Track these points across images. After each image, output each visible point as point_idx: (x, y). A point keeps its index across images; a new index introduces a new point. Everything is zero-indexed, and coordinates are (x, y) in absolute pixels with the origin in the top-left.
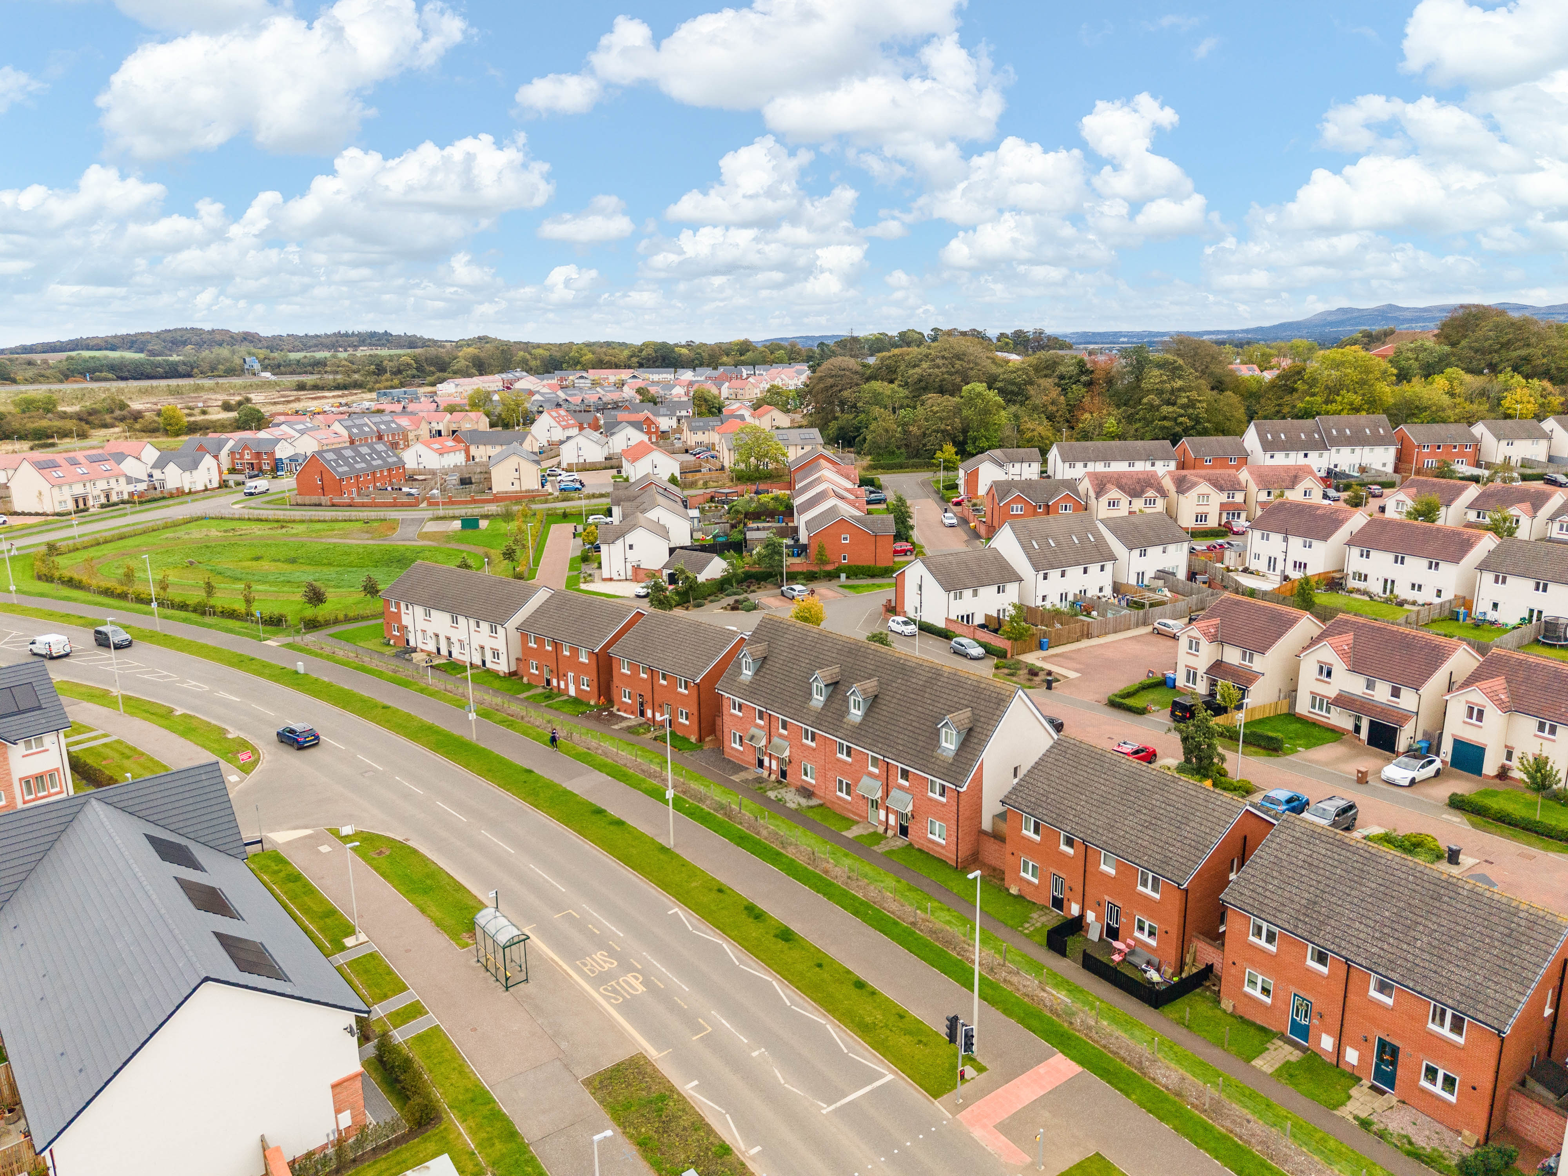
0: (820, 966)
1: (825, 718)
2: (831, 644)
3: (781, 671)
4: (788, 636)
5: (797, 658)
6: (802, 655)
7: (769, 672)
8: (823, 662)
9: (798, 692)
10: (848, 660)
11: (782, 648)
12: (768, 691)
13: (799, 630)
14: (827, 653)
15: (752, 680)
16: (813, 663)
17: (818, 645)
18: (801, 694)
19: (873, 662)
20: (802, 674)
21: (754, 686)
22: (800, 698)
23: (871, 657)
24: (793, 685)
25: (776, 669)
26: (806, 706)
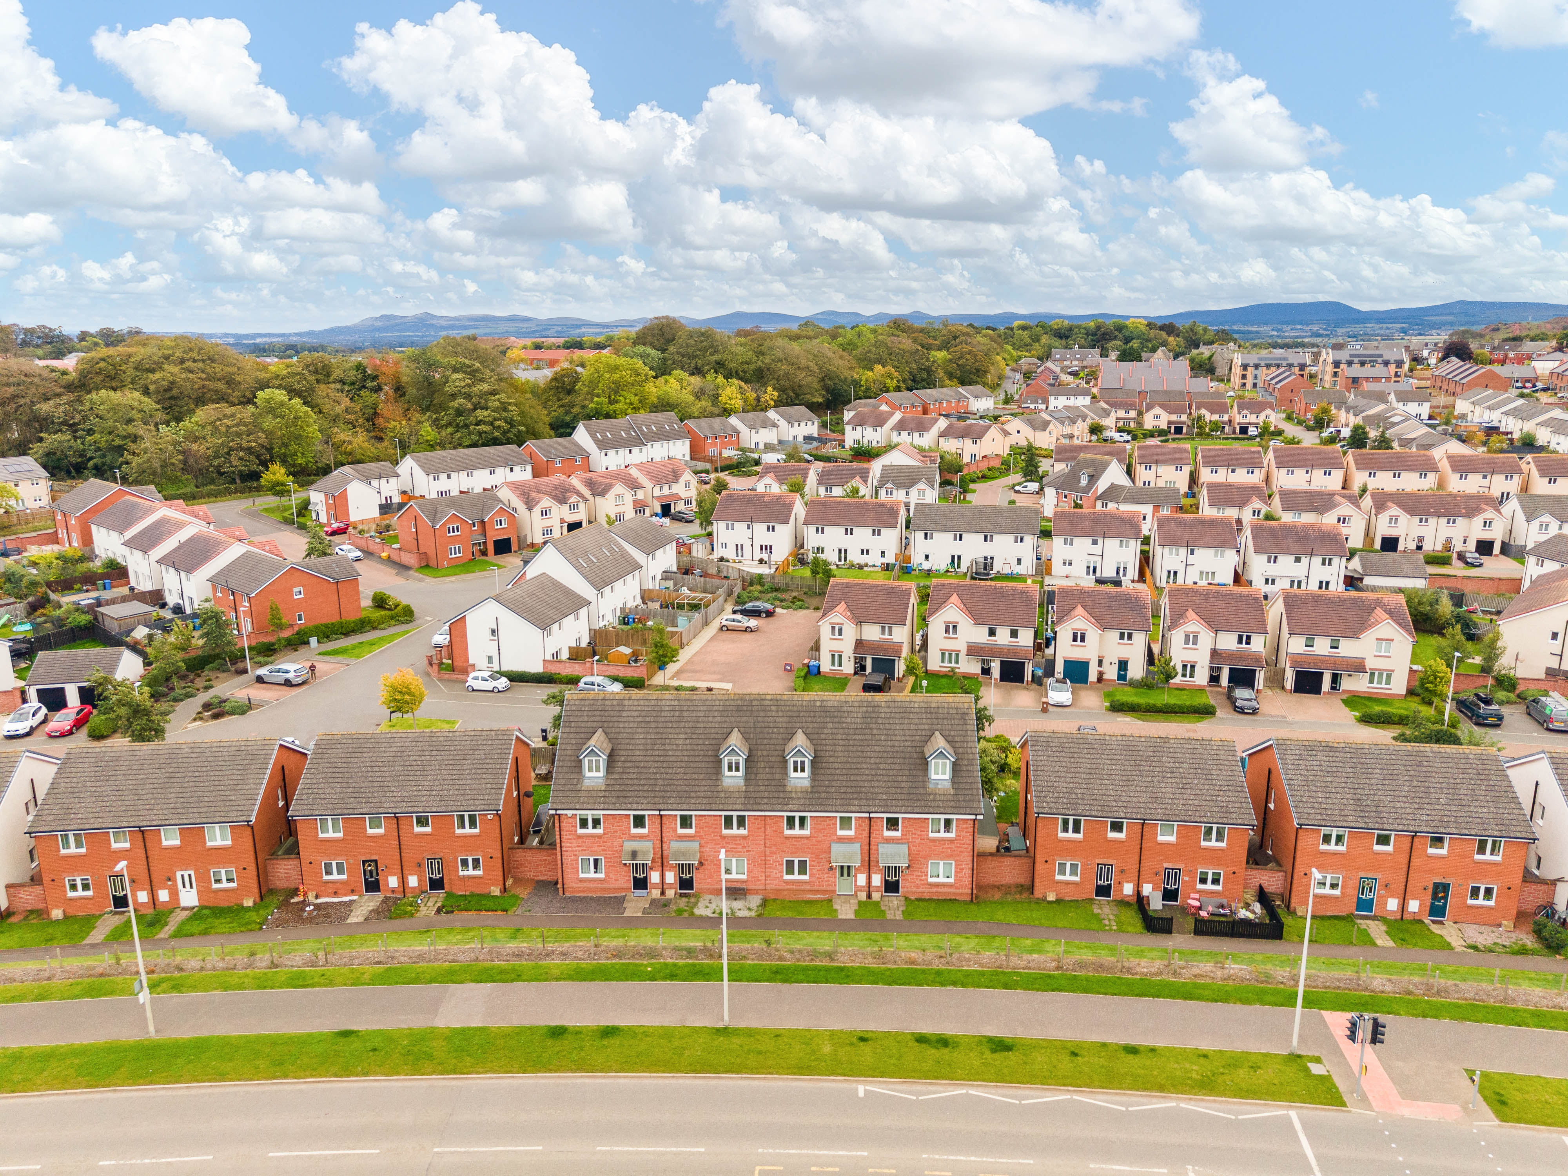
0: (1075, 1054)
1: (758, 795)
2: (704, 708)
3: (648, 758)
4: (629, 714)
5: (664, 736)
6: (669, 730)
7: (629, 765)
8: (708, 731)
9: (695, 776)
10: (744, 719)
11: (630, 730)
12: (646, 788)
13: (642, 702)
14: (706, 719)
15: (608, 782)
16: (694, 736)
17: (685, 714)
18: (702, 777)
19: (780, 714)
20: (685, 753)
21: (617, 788)
22: (704, 783)
23: (773, 708)
24: (682, 770)
25: (640, 758)
26: (720, 788)
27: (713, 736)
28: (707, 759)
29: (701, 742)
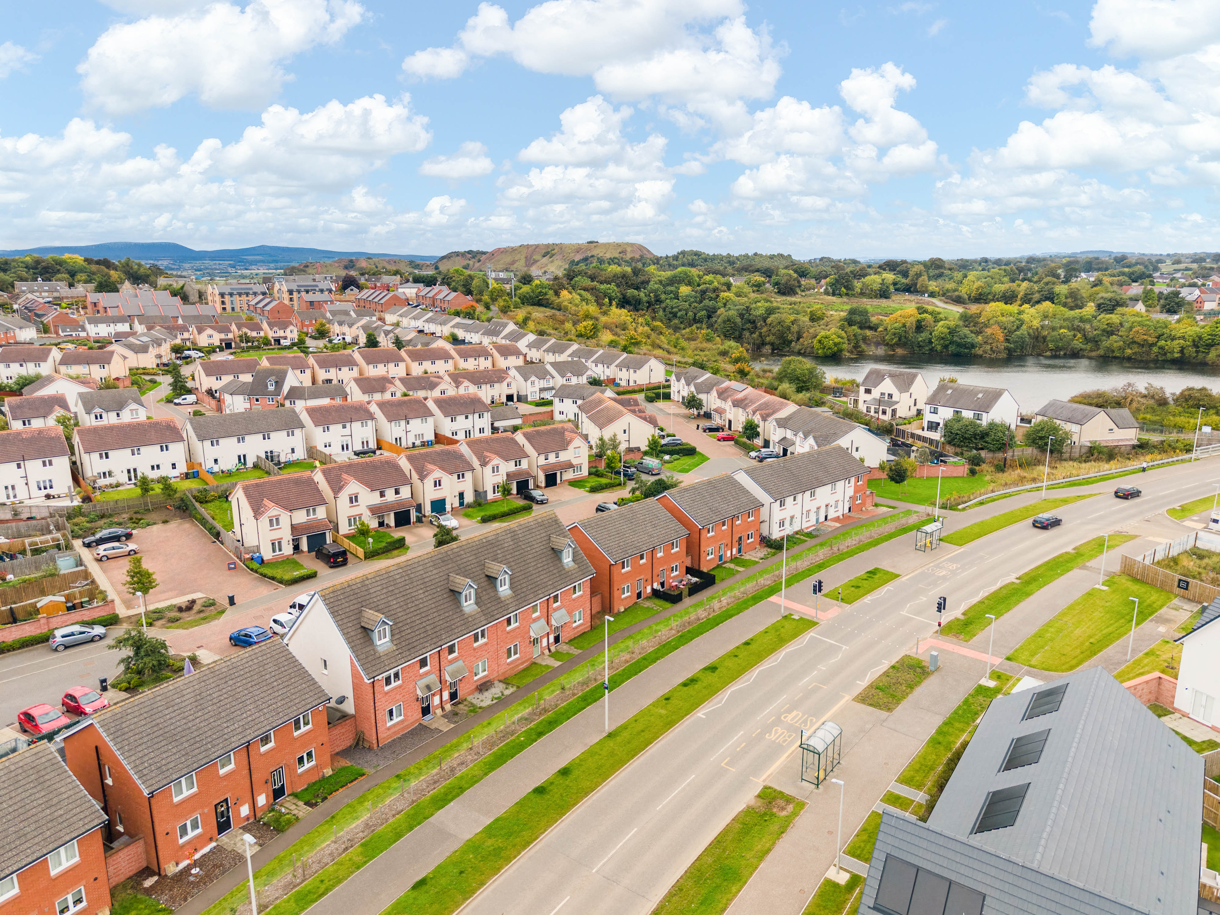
0: (736, 656)
1: (490, 610)
2: (421, 568)
3: (410, 616)
4: (374, 590)
5: (409, 596)
6: (409, 591)
7: (400, 625)
8: (434, 582)
9: (447, 614)
10: (450, 566)
11: (384, 601)
12: (422, 635)
13: (378, 579)
14: (427, 575)
15: (395, 643)
16: (428, 589)
17: (412, 576)
18: (451, 613)
19: (468, 555)
20: (430, 602)
21: (404, 644)
22: (455, 616)
23: (462, 552)
24: (436, 614)
25: (405, 617)
26: (466, 616)
27: (439, 584)
28: (445, 601)
29: (435, 591)
